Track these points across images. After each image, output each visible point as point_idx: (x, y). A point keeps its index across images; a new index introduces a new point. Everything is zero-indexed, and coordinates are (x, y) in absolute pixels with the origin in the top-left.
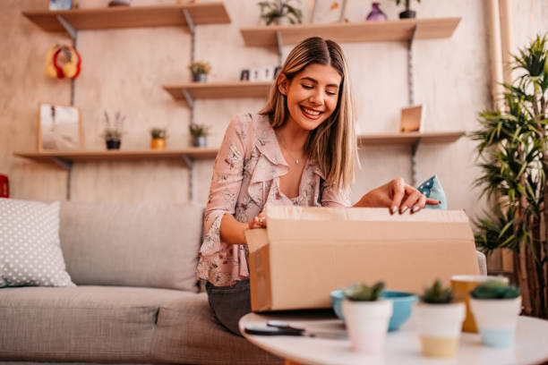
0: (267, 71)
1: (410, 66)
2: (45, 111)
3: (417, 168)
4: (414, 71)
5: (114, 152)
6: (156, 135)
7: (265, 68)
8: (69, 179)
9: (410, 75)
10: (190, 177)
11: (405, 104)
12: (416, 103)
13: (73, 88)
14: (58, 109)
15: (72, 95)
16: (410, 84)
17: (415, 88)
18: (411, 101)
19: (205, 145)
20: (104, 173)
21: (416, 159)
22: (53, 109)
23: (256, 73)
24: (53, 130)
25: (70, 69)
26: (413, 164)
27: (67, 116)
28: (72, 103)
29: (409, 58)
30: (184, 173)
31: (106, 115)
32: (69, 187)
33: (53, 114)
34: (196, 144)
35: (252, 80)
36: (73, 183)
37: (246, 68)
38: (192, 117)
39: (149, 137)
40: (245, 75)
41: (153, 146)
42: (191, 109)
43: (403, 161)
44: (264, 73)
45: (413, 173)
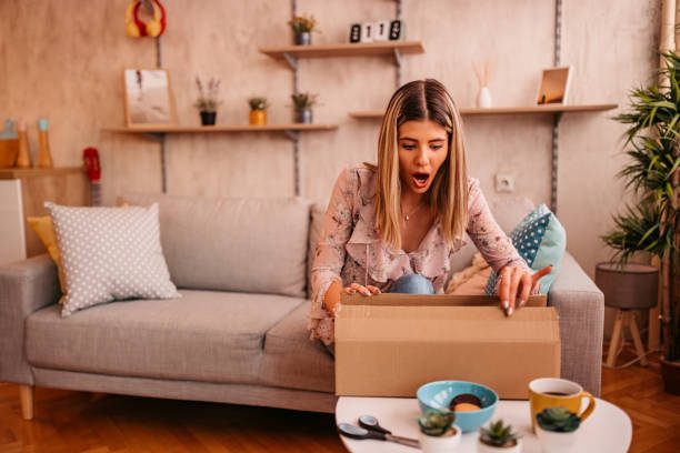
0: (382, 26)
1: (557, 14)
2: (131, 76)
3: (559, 142)
4: (562, 20)
5: (209, 128)
6: (255, 105)
7: (380, 22)
8: (162, 152)
9: (557, 25)
10: (296, 150)
11: (549, 66)
12: (562, 65)
13: (158, 45)
14: (144, 73)
15: (158, 55)
16: (557, 36)
17: (563, 43)
18: (557, 59)
19: (311, 118)
20: (200, 146)
21: (559, 130)
22: (138, 73)
23: (369, 28)
24: (140, 99)
25: (154, 27)
26: (555, 136)
27: (155, 81)
28: (159, 65)
29: (558, 2)
30: (289, 145)
31: (198, 82)
32: (163, 161)
33: (140, 80)
34: (300, 118)
35: (365, 40)
36: (167, 156)
37: (358, 22)
38: (295, 80)
39: (247, 108)
40: (356, 29)
41: (253, 120)
42: (294, 70)
43: (543, 133)
44: (379, 29)
45: (554, 147)
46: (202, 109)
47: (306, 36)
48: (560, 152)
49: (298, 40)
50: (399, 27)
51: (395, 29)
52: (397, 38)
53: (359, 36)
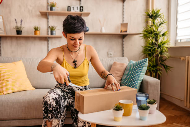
0: (77, 7)
1: (123, 9)
3: (124, 43)
4: (124, 10)
5: (19, 35)
6: (36, 29)
7: (76, 6)
9: (123, 12)
10: (48, 44)
11: (121, 22)
12: (125, 22)
16: (123, 15)
17: (125, 16)
18: (123, 21)
19: (55, 34)
21: (124, 40)
23: (73, 7)
26: (123, 41)
29: (123, 6)
30: (46, 42)
31: (16, 20)
34: (52, 33)
35: (72, 11)
37: (69, 6)
38: (48, 22)
39: (34, 30)
40: (69, 7)
41: (35, 34)
42: (48, 19)
43: (120, 40)
44: (76, 8)
45: (123, 44)
46: (17, 30)
47: (54, 8)
48: (124, 46)
49: (51, 9)
50: (82, 8)
51: (81, 9)
52: (82, 11)
53: (70, 9)
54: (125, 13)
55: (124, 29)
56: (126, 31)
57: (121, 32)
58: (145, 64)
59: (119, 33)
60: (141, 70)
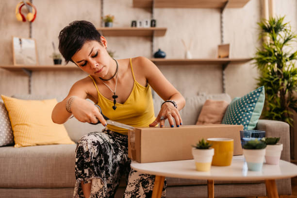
0: (147, 22)
1: (221, 22)
2: (16, 41)
3: (225, 77)
4: (224, 25)
5: (58, 66)
7: (146, 20)
8: (30, 81)
9: (221, 27)
11: (219, 43)
12: (225, 42)
13: (31, 28)
14: (23, 40)
15: (30, 32)
16: (222, 32)
17: (225, 34)
18: (222, 41)
20: (51, 78)
21: (225, 72)
22: (20, 40)
24: (21, 52)
25: (30, 16)
26: (223, 75)
27: (29, 45)
28: (30, 37)
29: (221, 18)
31: (53, 44)
32: (30, 86)
33: (21, 43)
35: (138, 26)
36: (32, 83)
37: (135, 20)
40: (134, 24)
43: (218, 73)
44: (145, 23)
45: (223, 80)
46: (55, 58)
47: (110, 24)
48: (225, 82)
50: (155, 22)
51: (153, 23)
52: (154, 26)
54: (224, 30)
55: (223, 54)
56: (227, 57)
57: (220, 57)
58: (258, 96)
59: (215, 58)
60: (253, 108)
